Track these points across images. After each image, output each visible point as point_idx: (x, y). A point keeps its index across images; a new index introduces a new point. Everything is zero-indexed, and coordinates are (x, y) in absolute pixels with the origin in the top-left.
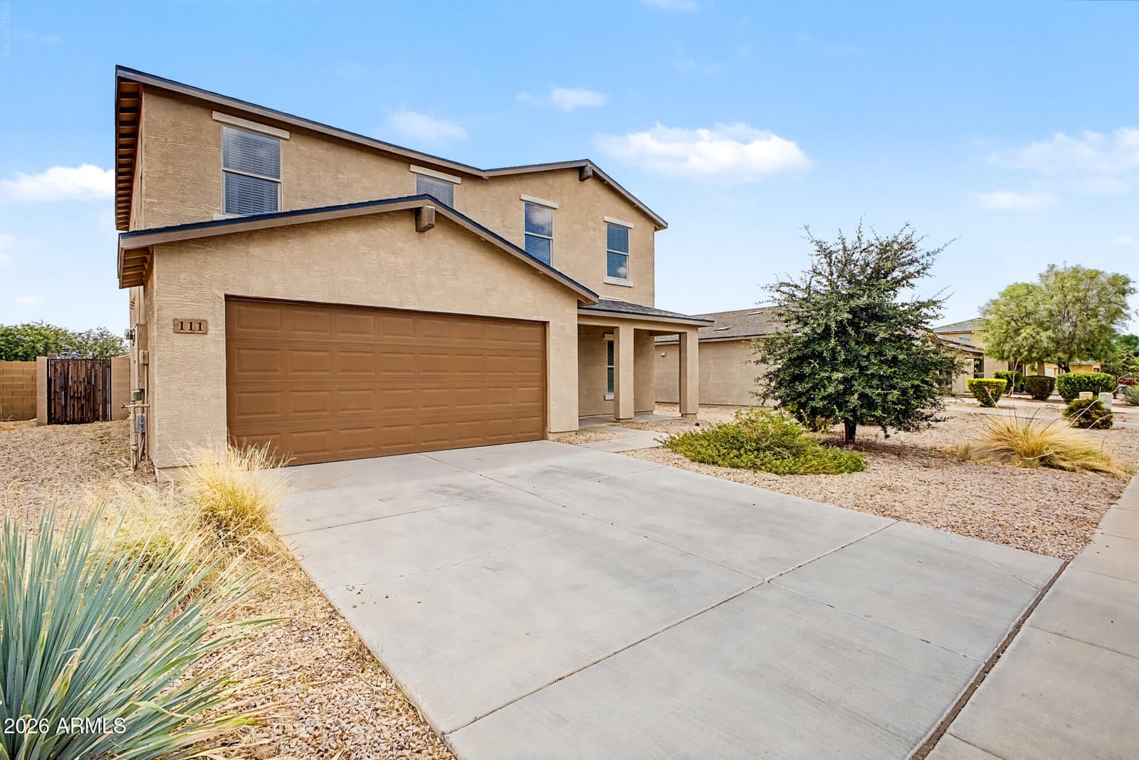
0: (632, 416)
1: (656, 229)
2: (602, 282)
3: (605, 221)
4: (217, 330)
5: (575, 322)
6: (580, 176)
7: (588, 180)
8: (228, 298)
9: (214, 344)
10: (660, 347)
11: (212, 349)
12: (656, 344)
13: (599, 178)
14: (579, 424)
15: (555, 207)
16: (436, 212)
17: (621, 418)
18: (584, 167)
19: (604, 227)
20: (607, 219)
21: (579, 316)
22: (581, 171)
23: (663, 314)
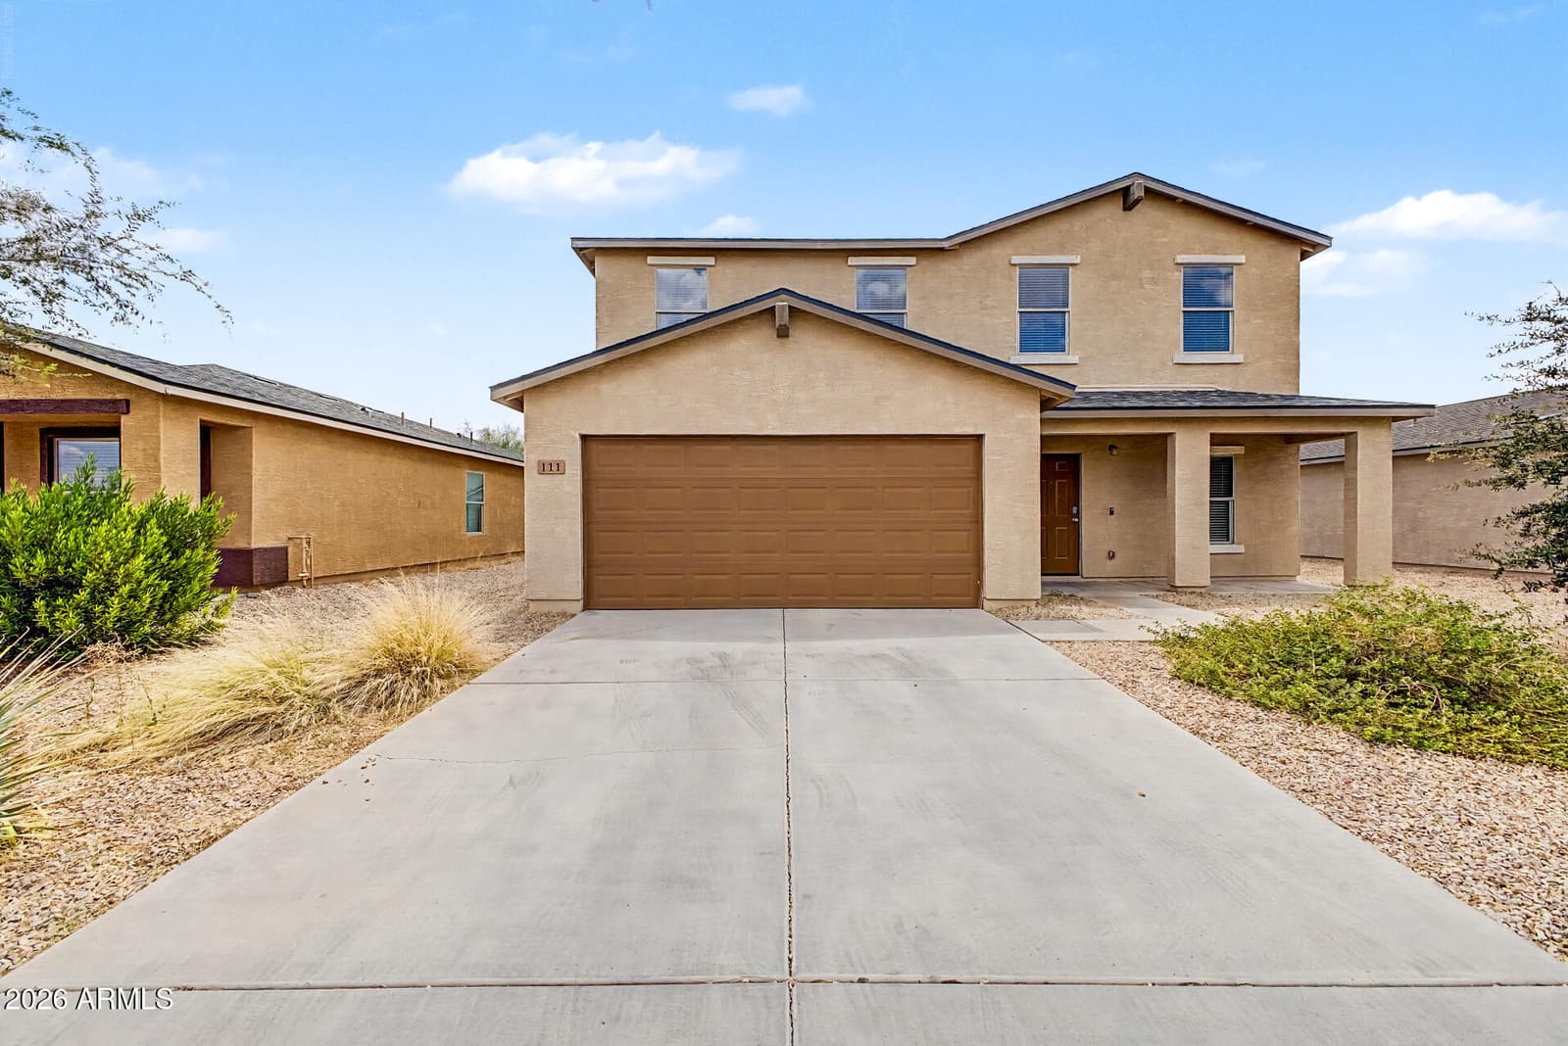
0: (1208, 582)
1: (1304, 256)
2: (1170, 364)
3: (1177, 264)
4: (574, 470)
5: (1036, 431)
6: (1124, 203)
7: (1139, 205)
8: (584, 438)
9: (571, 483)
10: (1312, 467)
11: (568, 488)
12: (1302, 463)
13: (1161, 196)
14: (1043, 590)
15: (1075, 262)
16: (790, 306)
17: (1177, 585)
18: (1128, 188)
19: (1177, 274)
20: (1180, 259)
21: (1042, 421)
22: (1124, 196)
23: (1306, 403)
